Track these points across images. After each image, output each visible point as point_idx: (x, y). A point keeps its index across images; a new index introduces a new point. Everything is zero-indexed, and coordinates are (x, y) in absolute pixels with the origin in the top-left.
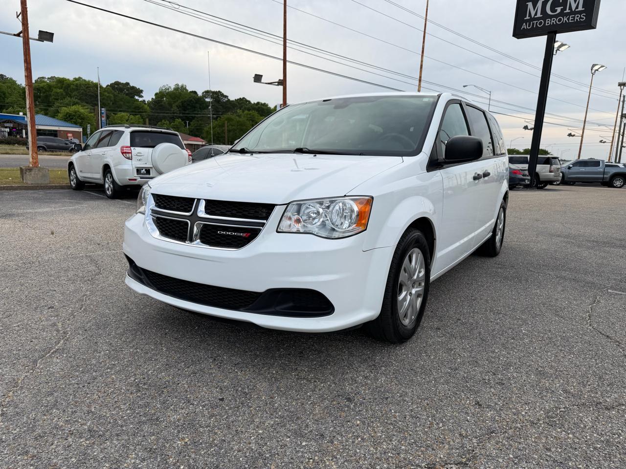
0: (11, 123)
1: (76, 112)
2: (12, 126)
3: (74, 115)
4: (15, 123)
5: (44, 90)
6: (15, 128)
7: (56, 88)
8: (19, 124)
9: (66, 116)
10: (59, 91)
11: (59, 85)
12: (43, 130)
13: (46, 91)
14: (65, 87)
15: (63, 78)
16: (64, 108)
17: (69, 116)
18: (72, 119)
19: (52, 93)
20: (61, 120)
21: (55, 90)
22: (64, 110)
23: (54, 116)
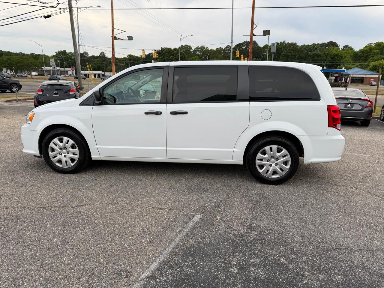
0: (338, 74)
1: (380, 65)
2: (337, 76)
3: (378, 67)
4: (340, 74)
5: (366, 52)
6: (339, 77)
7: (375, 49)
8: (342, 74)
9: (373, 67)
10: (376, 51)
11: (377, 47)
12: (355, 77)
13: (368, 52)
14: (381, 48)
15: (381, 42)
16: (372, 62)
17: (375, 68)
18: (377, 69)
19: (371, 53)
20: (368, 70)
21: (373, 51)
22: (373, 63)
23: (364, 68)
